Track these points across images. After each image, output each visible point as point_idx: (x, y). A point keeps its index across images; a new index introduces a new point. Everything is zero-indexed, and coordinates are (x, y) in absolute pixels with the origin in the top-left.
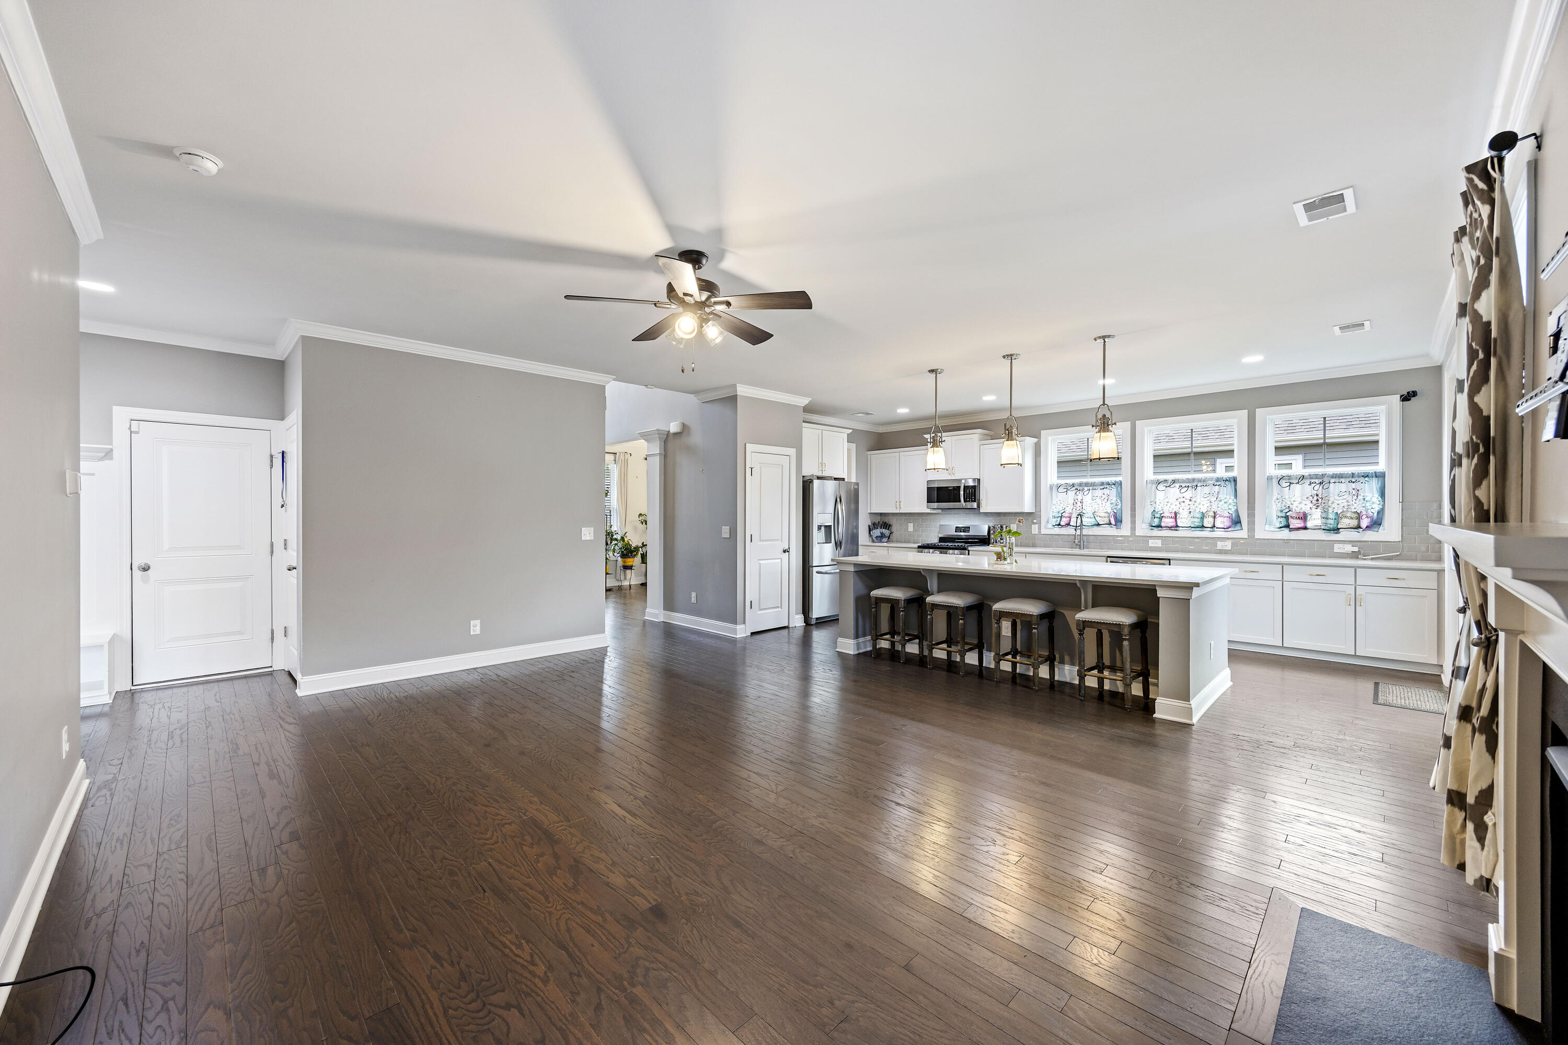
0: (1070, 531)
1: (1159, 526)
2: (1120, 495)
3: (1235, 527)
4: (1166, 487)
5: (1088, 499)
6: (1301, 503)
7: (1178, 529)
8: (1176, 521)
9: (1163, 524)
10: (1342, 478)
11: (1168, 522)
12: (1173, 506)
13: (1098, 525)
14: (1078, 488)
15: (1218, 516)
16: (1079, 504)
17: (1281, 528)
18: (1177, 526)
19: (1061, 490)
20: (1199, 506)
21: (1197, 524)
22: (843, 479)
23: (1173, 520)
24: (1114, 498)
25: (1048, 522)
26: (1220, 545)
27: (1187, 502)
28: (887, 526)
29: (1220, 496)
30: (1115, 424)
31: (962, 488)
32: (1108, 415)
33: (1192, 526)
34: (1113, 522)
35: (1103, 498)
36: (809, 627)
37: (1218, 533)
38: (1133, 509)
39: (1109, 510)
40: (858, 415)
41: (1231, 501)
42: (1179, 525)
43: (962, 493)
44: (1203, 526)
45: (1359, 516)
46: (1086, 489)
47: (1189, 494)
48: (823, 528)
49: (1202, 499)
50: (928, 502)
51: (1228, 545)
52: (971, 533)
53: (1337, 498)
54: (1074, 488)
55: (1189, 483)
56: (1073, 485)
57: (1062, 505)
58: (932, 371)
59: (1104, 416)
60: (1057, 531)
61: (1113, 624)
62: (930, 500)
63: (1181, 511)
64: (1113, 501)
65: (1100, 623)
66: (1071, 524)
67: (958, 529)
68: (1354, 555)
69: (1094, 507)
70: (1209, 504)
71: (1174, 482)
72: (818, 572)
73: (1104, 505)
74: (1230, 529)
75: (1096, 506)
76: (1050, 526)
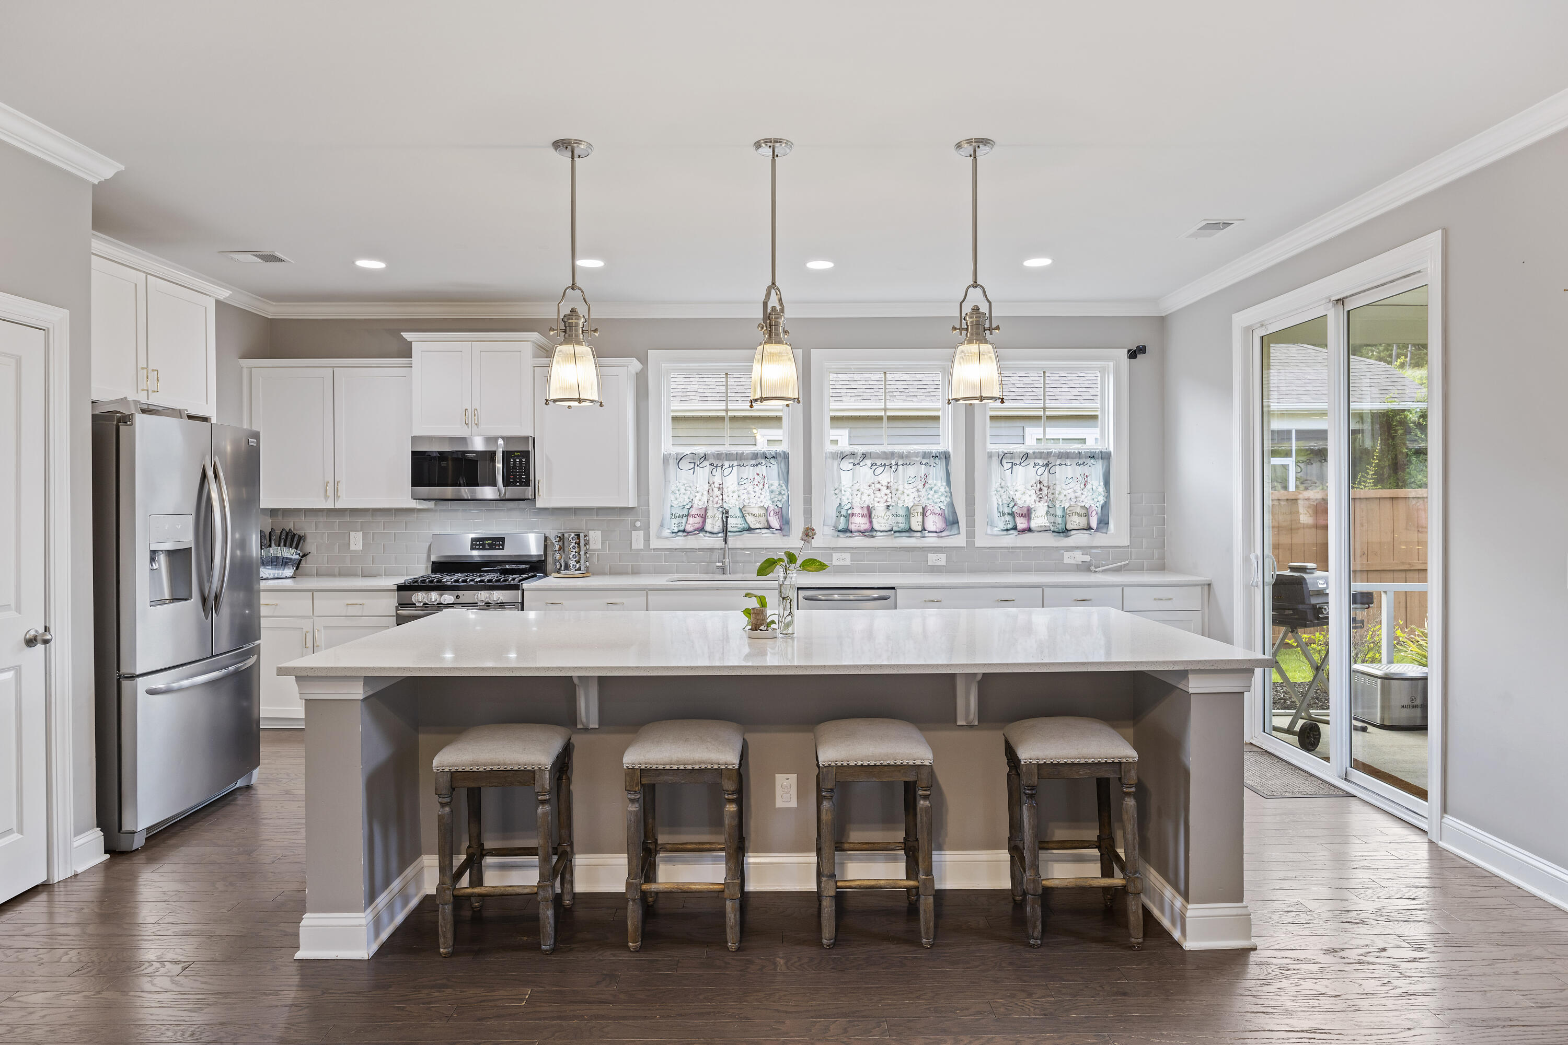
0: (705, 541)
1: (846, 531)
2: (785, 477)
3: (950, 531)
4: (854, 465)
5: (731, 481)
6: (1024, 493)
7: (874, 534)
8: (871, 522)
9: (853, 527)
10: (1068, 458)
11: (859, 523)
12: (865, 497)
13: (750, 529)
14: (717, 461)
15: (929, 512)
16: (716, 492)
17: (1008, 530)
18: (872, 530)
19: (684, 464)
20: (902, 497)
21: (902, 526)
22: (205, 419)
23: (865, 520)
24: (775, 482)
25: (662, 525)
26: (933, 559)
27: (884, 489)
28: (292, 539)
29: (930, 481)
30: (998, 328)
31: (499, 456)
32: (984, 309)
33: (895, 529)
34: (775, 523)
35: (756, 482)
36: (123, 865)
37: (931, 540)
38: (808, 502)
39: (767, 503)
40: (236, 256)
41: (942, 490)
42: (876, 527)
43: (499, 465)
44: (910, 530)
45: (1088, 512)
46: (727, 464)
47: (885, 477)
48: (162, 559)
49: (906, 486)
50: (415, 484)
51: (940, 559)
52: (509, 551)
53: (1064, 486)
54: (706, 463)
55: (887, 458)
56: (705, 457)
57: (688, 492)
58: (561, 144)
59: (976, 309)
60: (680, 542)
61: (1106, 763)
62: (417, 480)
63: (876, 504)
64: (774, 488)
65: (1079, 764)
66: (708, 527)
67: (478, 543)
68: (1086, 568)
69: (743, 497)
70: (915, 494)
71: (864, 456)
72: (151, 692)
73: (758, 494)
74: (943, 534)
75: (745, 496)
76: (666, 533)
